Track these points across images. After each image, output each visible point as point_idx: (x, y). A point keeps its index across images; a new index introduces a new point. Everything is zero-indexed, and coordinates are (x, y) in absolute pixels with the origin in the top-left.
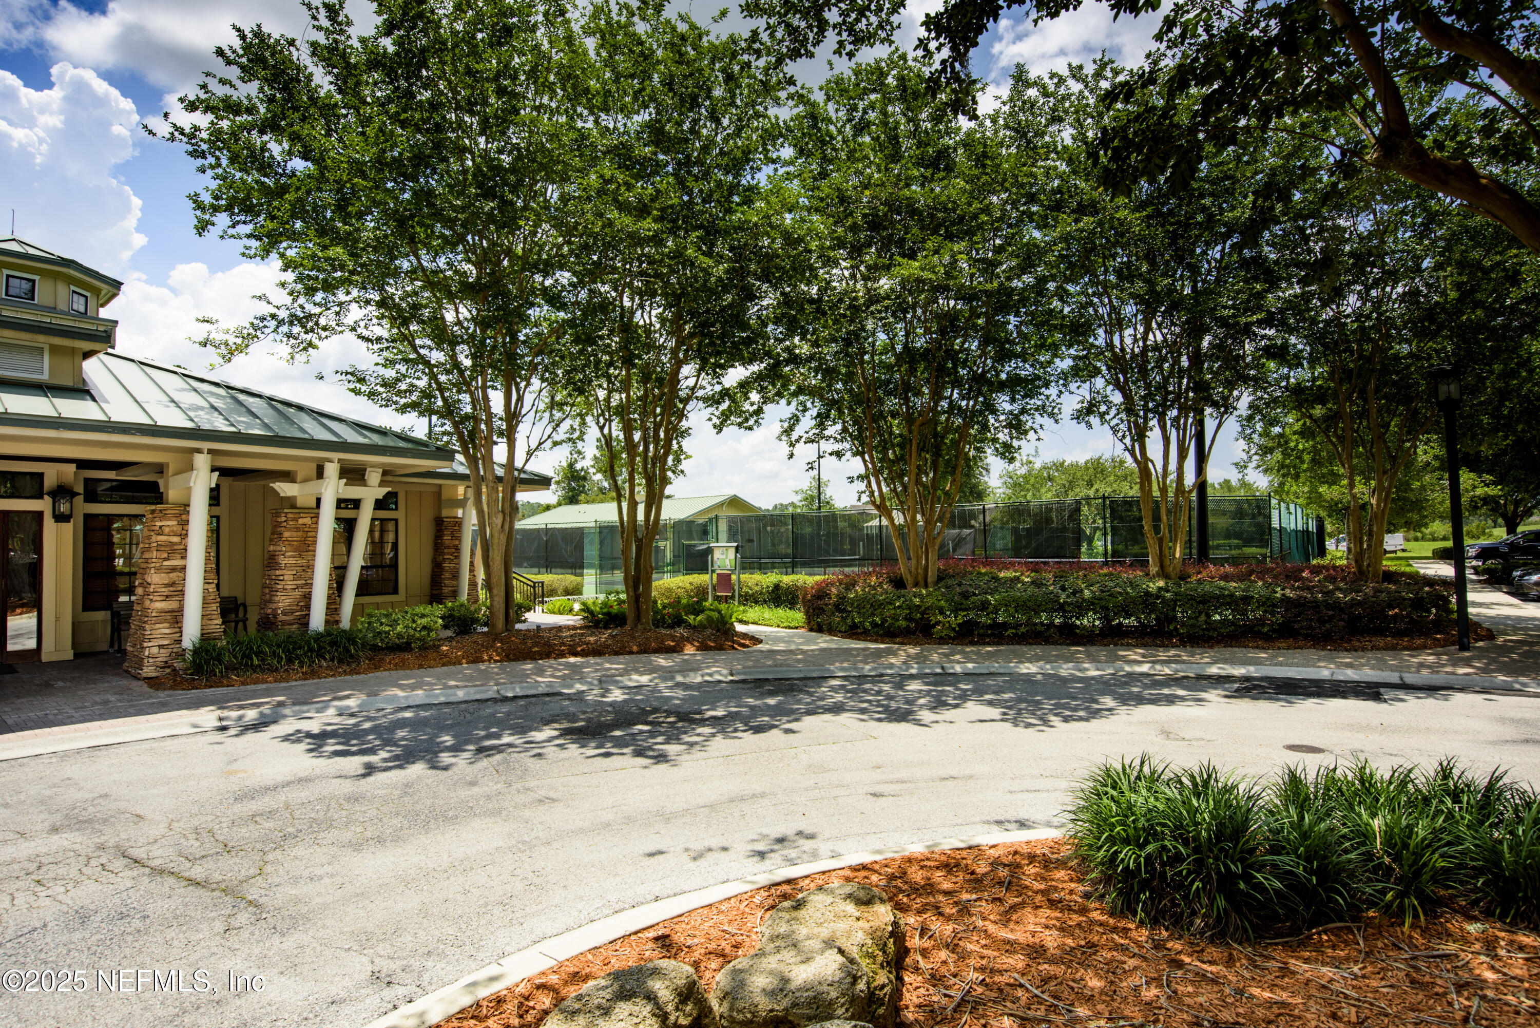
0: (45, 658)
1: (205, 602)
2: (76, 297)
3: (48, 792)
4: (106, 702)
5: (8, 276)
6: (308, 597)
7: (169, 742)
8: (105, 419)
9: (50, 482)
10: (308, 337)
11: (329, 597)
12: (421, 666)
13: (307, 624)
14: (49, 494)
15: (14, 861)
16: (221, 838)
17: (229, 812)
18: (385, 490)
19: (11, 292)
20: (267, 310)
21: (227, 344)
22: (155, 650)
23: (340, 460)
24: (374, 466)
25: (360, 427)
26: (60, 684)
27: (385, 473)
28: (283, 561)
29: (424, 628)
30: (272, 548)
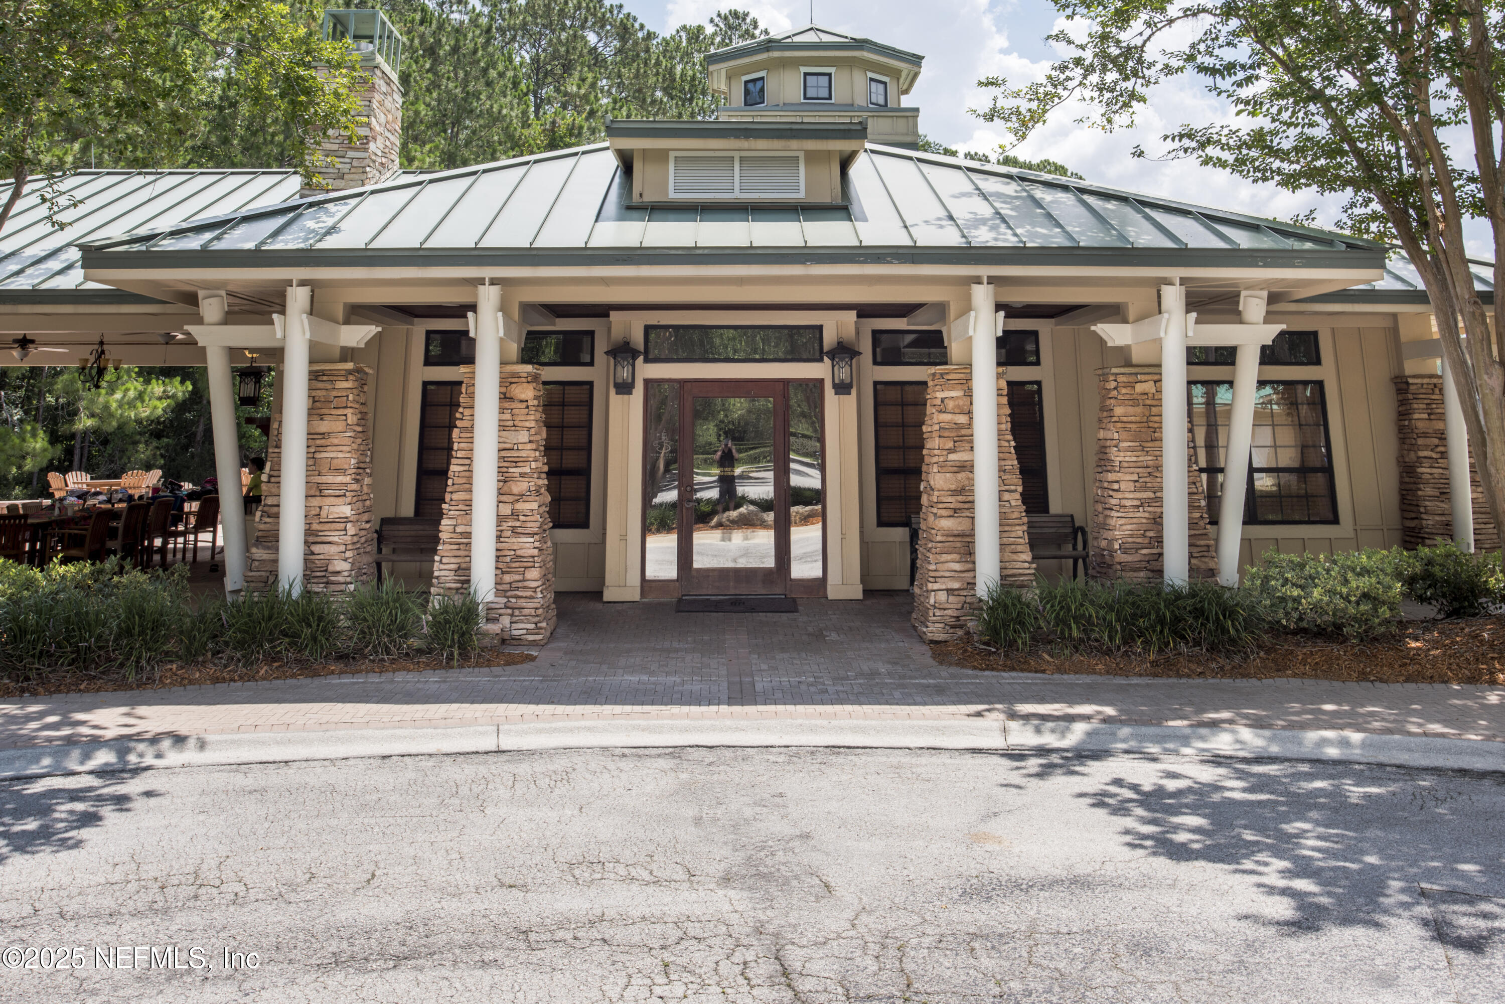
0: (831, 595)
1: (1004, 521)
2: (873, 84)
3: (748, 812)
4: (874, 674)
5: (806, 74)
6: (1157, 521)
7: (926, 759)
8: (910, 243)
9: (829, 339)
10: (1129, 85)
11: (1192, 524)
12: (1363, 677)
13: (1160, 572)
14: (828, 353)
15: (660, 920)
16: (909, 966)
17: (944, 916)
18: (1275, 329)
19: (808, 95)
20: (1070, 53)
21: (1018, 113)
22: (942, 596)
23: (1183, 281)
24: (1253, 286)
25: (1210, 219)
26: (834, 636)
27: (1273, 298)
28: (1117, 456)
29: (1365, 596)
30: (1102, 434)
